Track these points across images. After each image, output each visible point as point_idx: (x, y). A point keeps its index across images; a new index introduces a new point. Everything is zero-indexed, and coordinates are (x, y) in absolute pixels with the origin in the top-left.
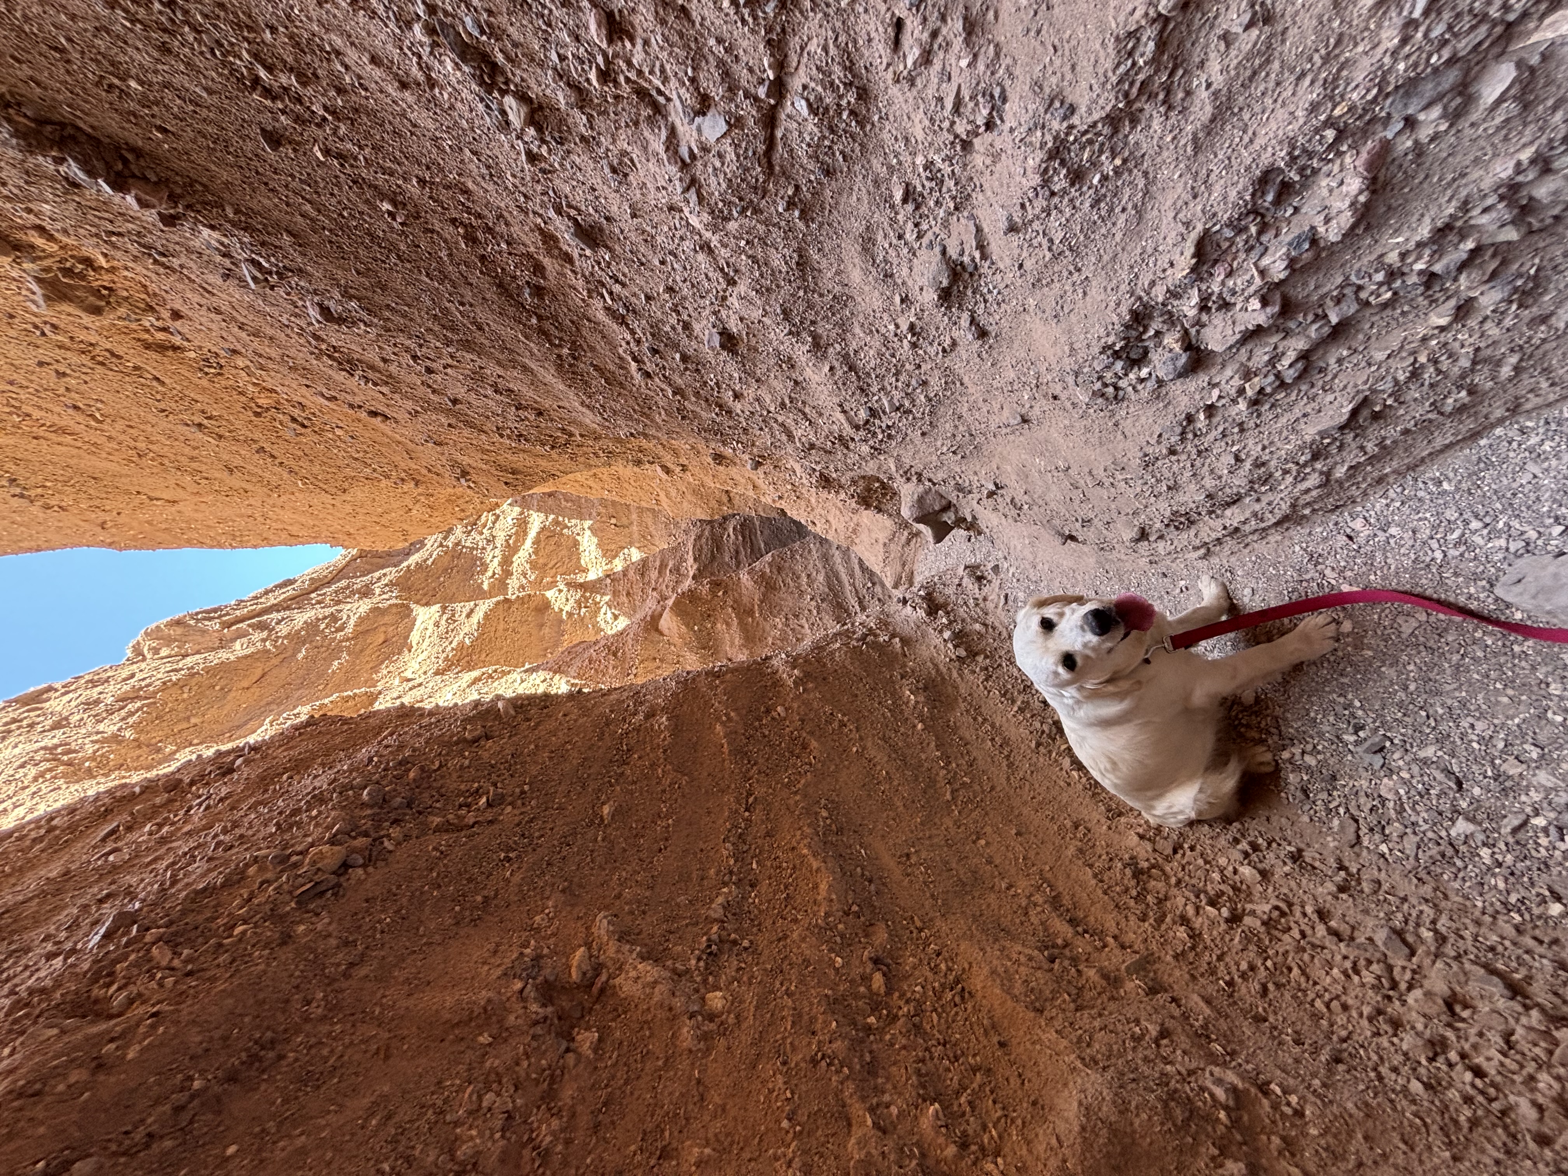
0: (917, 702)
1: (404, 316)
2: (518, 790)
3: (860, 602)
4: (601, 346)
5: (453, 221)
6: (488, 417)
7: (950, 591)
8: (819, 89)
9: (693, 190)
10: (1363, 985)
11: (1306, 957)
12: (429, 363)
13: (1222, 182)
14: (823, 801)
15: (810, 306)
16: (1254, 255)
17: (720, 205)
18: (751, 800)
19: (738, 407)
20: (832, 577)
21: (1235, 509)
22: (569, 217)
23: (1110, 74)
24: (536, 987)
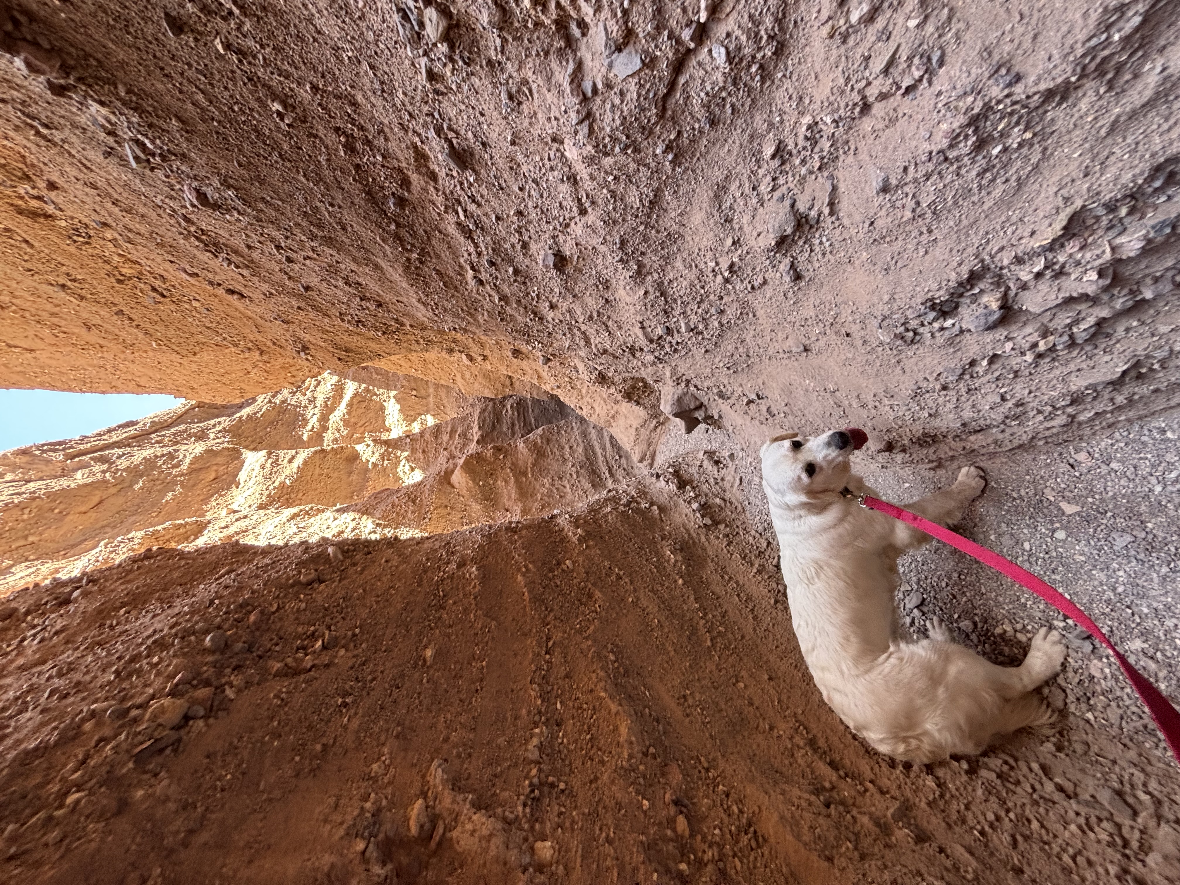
0: (676, 561)
1: (277, 210)
2: (350, 633)
3: (610, 470)
4: (446, 255)
5: (337, 130)
6: (333, 304)
7: (694, 470)
8: (744, 38)
9: (587, 123)
10: (1099, 841)
11: (1042, 810)
12: (290, 254)
13: (1120, 164)
14: (610, 646)
15: (646, 239)
16: (1111, 234)
17: (607, 140)
18: (550, 644)
19: (550, 315)
20: (589, 449)
21: (980, 436)
22: (447, 139)
23: (1079, 45)
24: (377, 844)
